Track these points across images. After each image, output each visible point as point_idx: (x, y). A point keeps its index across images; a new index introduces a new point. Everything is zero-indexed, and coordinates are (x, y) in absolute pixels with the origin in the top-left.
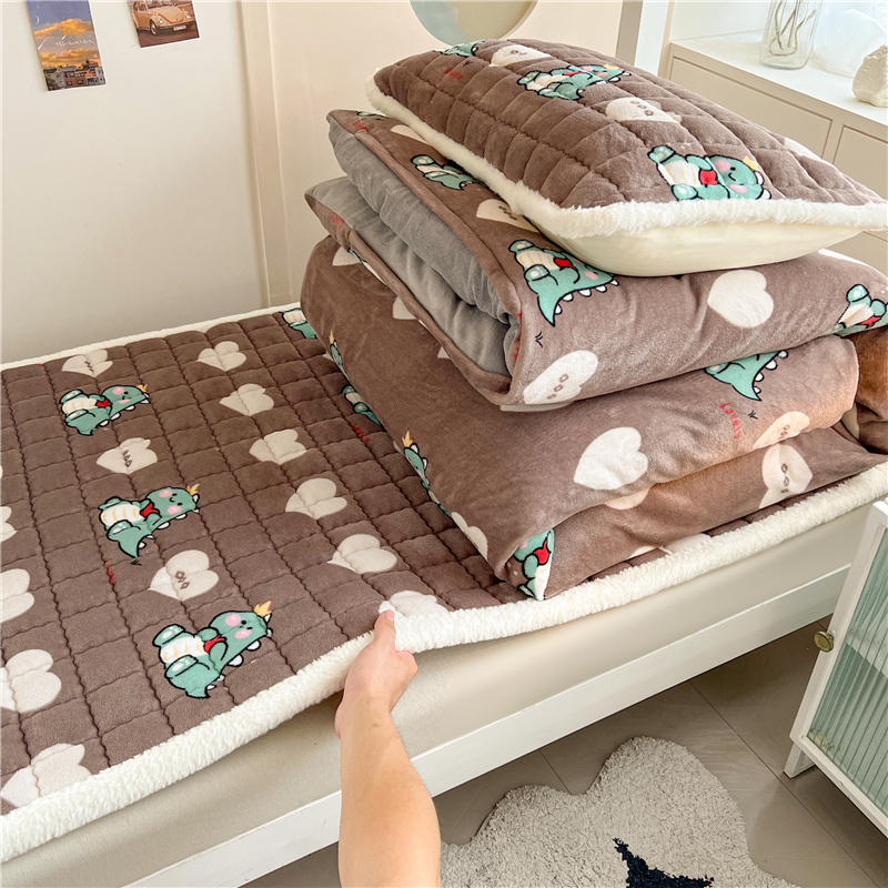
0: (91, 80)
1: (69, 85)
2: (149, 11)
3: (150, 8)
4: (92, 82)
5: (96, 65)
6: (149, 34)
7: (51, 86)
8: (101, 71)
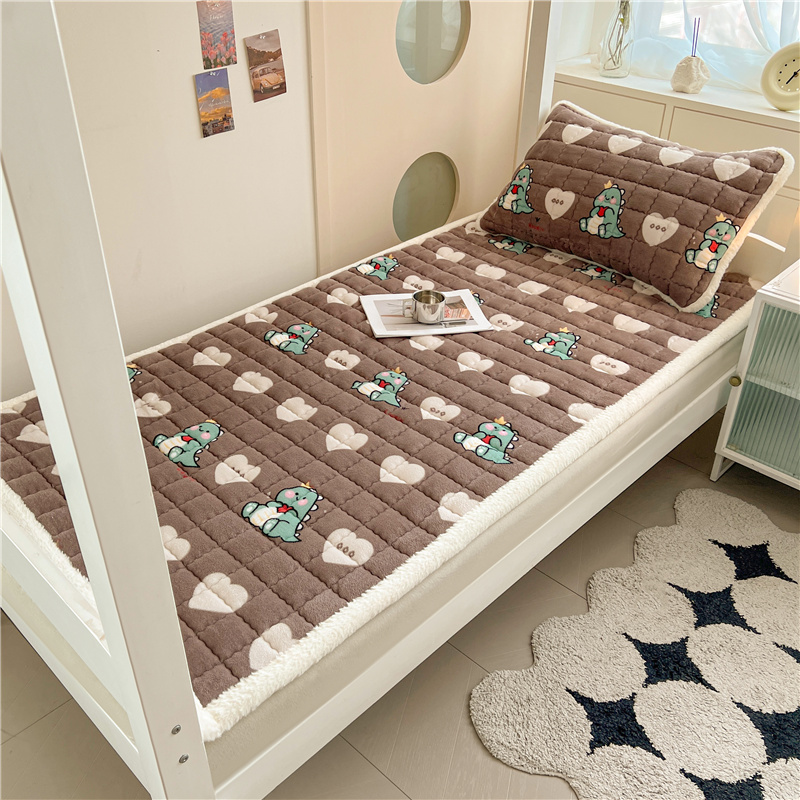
1: (215, 133)
2: (260, 78)
3: (261, 75)
4: (228, 129)
5: (230, 117)
6: (260, 94)
7: (206, 134)
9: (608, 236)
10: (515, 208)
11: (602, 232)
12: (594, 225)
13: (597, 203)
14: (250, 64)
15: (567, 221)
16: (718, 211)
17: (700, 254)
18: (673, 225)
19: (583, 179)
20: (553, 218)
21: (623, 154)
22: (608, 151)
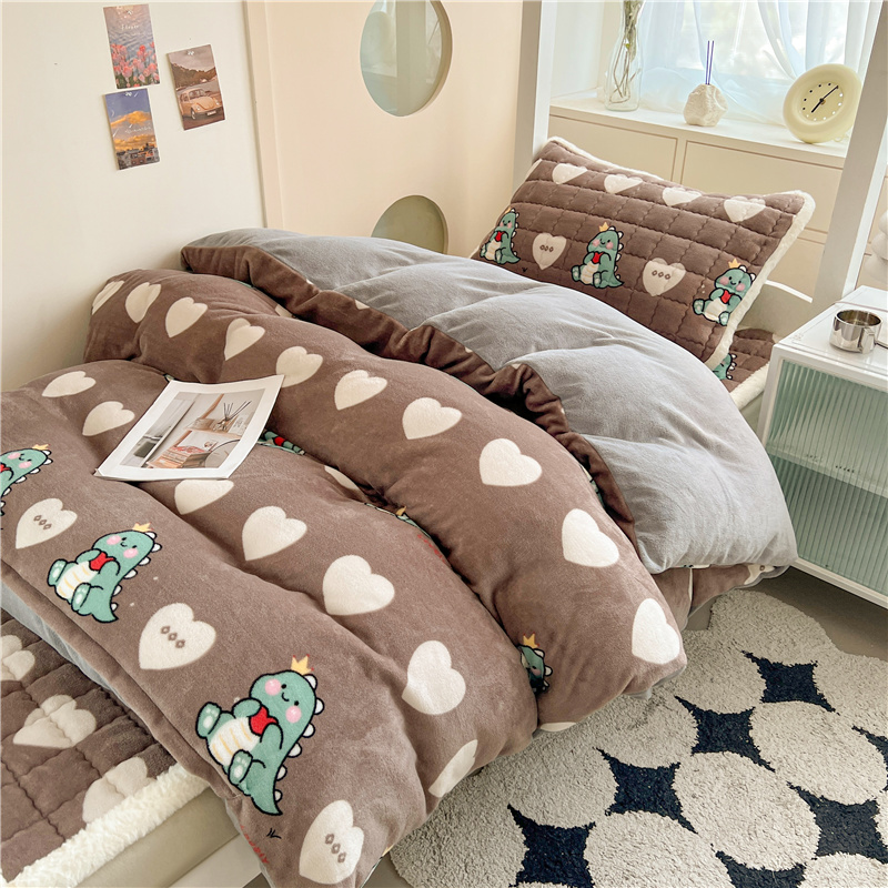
0: (149, 159)
1: (133, 165)
2: (191, 101)
3: (191, 98)
4: (151, 160)
5: (153, 146)
6: (190, 120)
7: (122, 166)
8: (156, 152)
9: (603, 285)
10: (498, 258)
11: (597, 281)
12: (588, 273)
13: (591, 248)
14: (176, 85)
15: (557, 270)
16: (731, 256)
17: (710, 305)
18: (678, 272)
19: (575, 222)
20: (542, 267)
21: (621, 194)
22: (604, 190)
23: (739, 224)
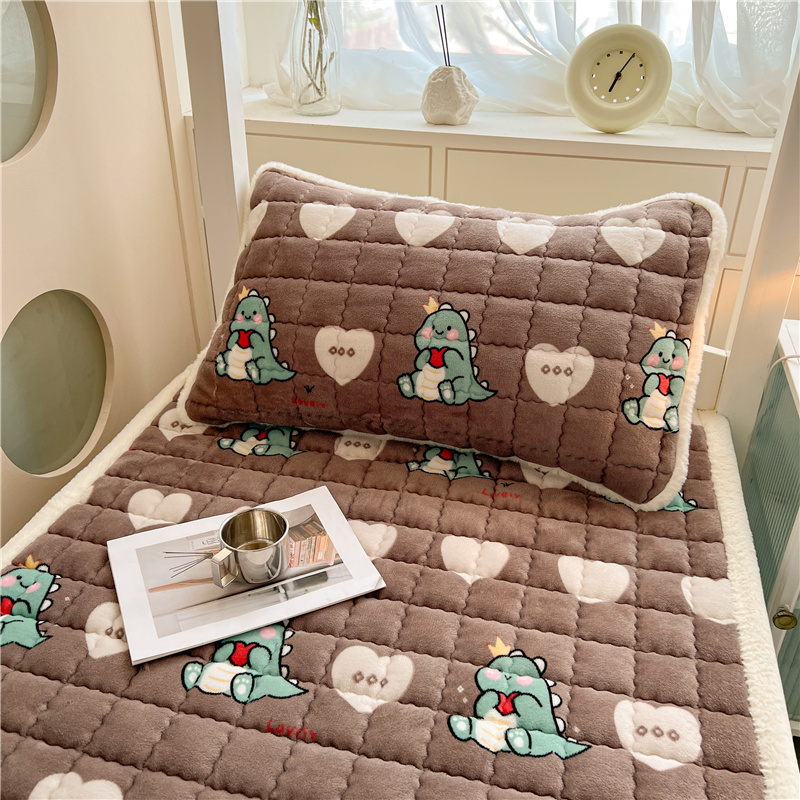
9: (461, 398)
10: (254, 374)
11: (448, 395)
12: (427, 383)
13: (422, 342)
15: (370, 384)
16: (648, 320)
17: (647, 403)
18: (582, 361)
19: (376, 301)
20: (342, 382)
21: (433, 245)
22: (402, 242)
23: (639, 266)
